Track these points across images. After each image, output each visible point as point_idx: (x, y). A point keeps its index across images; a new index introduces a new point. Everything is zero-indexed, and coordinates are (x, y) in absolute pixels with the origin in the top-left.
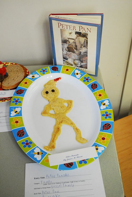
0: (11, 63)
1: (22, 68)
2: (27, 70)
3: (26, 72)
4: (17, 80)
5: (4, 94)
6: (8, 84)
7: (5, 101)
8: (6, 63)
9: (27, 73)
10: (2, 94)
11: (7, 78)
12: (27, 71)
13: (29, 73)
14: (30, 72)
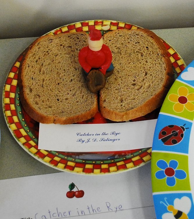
0: (111, 23)
1: (154, 43)
2: (169, 47)
3: (169, 55)
4: (147, 85)
5: (113, 137)
6: (122, 101)
7: (124, 167)
8: (96, 23)
9: (172, 60)
10: (105, 137)
11: (112, 79)
12: (171, 52)
13: (179, 59)
14: (179, 56)
